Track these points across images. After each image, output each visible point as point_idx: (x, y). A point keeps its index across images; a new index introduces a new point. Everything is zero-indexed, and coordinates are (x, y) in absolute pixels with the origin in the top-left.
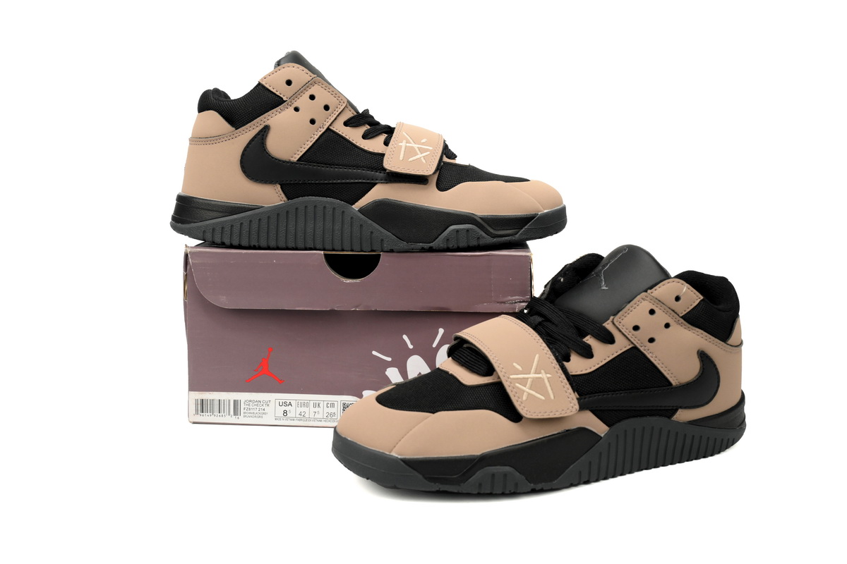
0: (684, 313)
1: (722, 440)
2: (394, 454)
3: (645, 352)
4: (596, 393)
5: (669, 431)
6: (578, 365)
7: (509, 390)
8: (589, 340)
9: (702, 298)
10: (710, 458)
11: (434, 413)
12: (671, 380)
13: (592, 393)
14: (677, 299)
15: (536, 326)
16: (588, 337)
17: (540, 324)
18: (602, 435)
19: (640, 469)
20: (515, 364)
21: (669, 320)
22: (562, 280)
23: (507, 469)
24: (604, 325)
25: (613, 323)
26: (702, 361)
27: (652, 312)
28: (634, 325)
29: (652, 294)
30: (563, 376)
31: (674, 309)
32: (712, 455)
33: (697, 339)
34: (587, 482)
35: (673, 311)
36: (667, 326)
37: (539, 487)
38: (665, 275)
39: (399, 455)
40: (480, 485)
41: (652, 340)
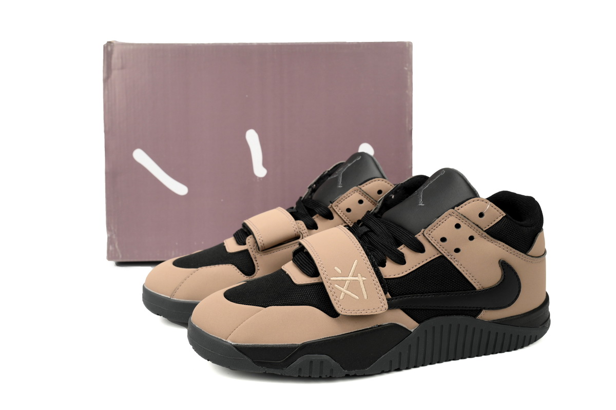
0: (488, 227)
1: (525, 336)
2: (229, 341)
3: (451, 260)
4: (407, 294)
5: (474, 328)
6: (391, 270)
7: (328, 290)
8: (403, 249)
9: (505, 214)
10: (513, 352)
11: (265, 307)
12: (474, 285)
13: (403, 294)
14: (481, 215)
15: (362, 235)
16: (402, 246)
17: (365, 233)
18: (412, 331)
19: (448, 360)
20: (336, 268)
21: (473, 233)
22: (393, 197)
23: (325, 357)
24: (416, 236)
25: (424, 235)
26: (503, 269)
27: (458, 226)
28: (442, 237)
29: (458, 211)
30: (377, 280)
31: (477, 224)
32: (515, 349)
33: (499, 250)
34: (398, 370)
35: (477, 226)
36: (471, 238)
37: (353, 372)
38: (474, 194)
39: (233, 342)
40: (300, 369)
41: (457, 250)
